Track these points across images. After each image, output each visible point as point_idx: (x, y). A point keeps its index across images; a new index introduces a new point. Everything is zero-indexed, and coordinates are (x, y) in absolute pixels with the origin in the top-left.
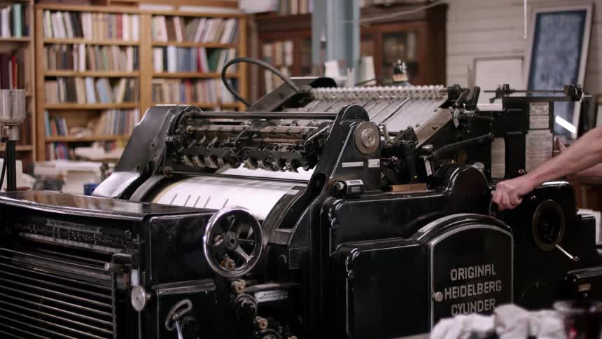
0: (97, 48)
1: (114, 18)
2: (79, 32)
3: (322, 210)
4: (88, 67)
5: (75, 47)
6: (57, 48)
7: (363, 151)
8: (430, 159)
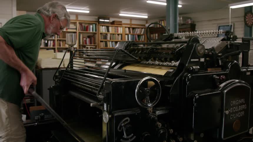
0: (112, 35)
1: (116, 28)
2: (108, 31)
3: (183, 78)
4: (110, 39)
5: (107, 34)
6: (103, 34)
7: (199, 55)
8: (221, 59)
